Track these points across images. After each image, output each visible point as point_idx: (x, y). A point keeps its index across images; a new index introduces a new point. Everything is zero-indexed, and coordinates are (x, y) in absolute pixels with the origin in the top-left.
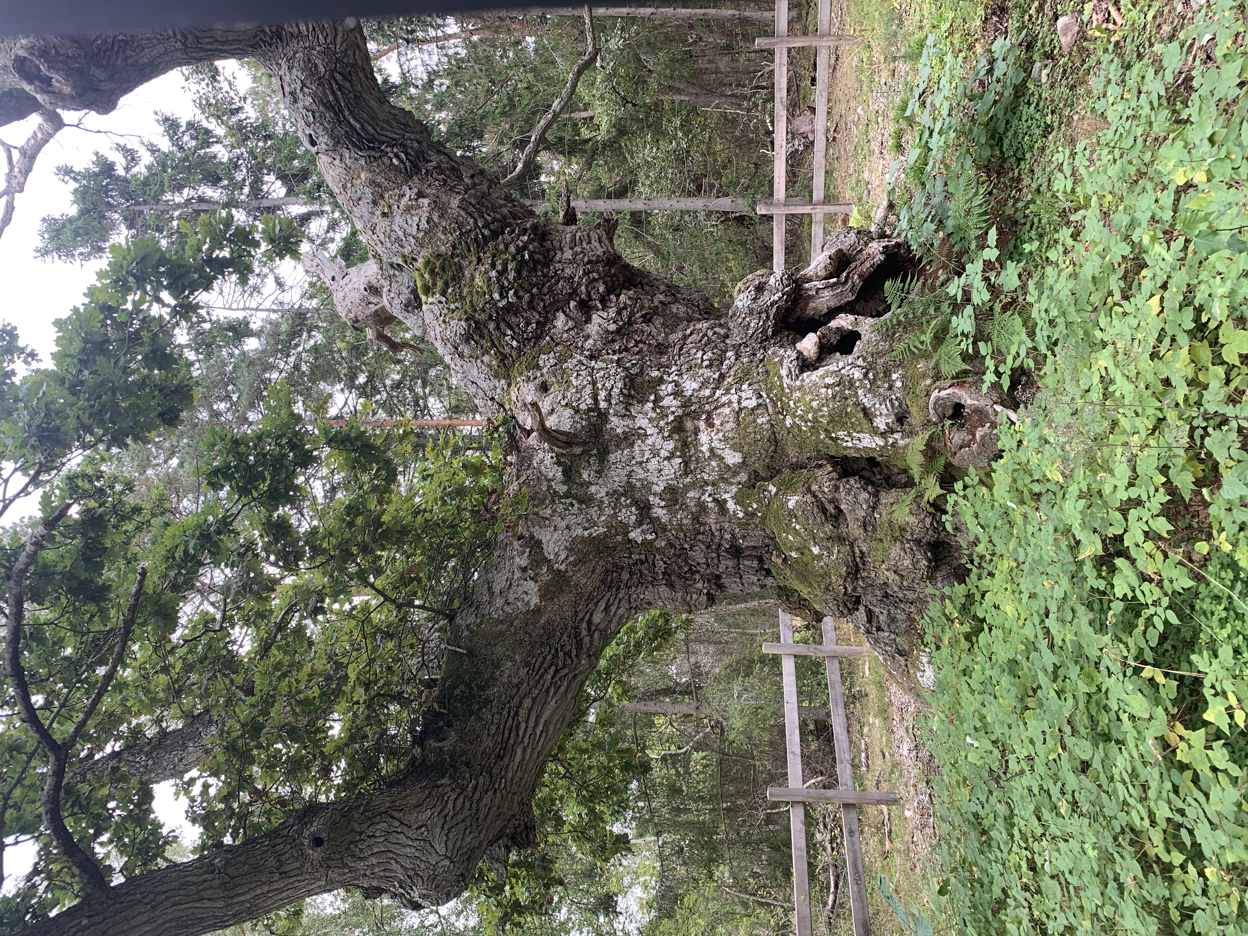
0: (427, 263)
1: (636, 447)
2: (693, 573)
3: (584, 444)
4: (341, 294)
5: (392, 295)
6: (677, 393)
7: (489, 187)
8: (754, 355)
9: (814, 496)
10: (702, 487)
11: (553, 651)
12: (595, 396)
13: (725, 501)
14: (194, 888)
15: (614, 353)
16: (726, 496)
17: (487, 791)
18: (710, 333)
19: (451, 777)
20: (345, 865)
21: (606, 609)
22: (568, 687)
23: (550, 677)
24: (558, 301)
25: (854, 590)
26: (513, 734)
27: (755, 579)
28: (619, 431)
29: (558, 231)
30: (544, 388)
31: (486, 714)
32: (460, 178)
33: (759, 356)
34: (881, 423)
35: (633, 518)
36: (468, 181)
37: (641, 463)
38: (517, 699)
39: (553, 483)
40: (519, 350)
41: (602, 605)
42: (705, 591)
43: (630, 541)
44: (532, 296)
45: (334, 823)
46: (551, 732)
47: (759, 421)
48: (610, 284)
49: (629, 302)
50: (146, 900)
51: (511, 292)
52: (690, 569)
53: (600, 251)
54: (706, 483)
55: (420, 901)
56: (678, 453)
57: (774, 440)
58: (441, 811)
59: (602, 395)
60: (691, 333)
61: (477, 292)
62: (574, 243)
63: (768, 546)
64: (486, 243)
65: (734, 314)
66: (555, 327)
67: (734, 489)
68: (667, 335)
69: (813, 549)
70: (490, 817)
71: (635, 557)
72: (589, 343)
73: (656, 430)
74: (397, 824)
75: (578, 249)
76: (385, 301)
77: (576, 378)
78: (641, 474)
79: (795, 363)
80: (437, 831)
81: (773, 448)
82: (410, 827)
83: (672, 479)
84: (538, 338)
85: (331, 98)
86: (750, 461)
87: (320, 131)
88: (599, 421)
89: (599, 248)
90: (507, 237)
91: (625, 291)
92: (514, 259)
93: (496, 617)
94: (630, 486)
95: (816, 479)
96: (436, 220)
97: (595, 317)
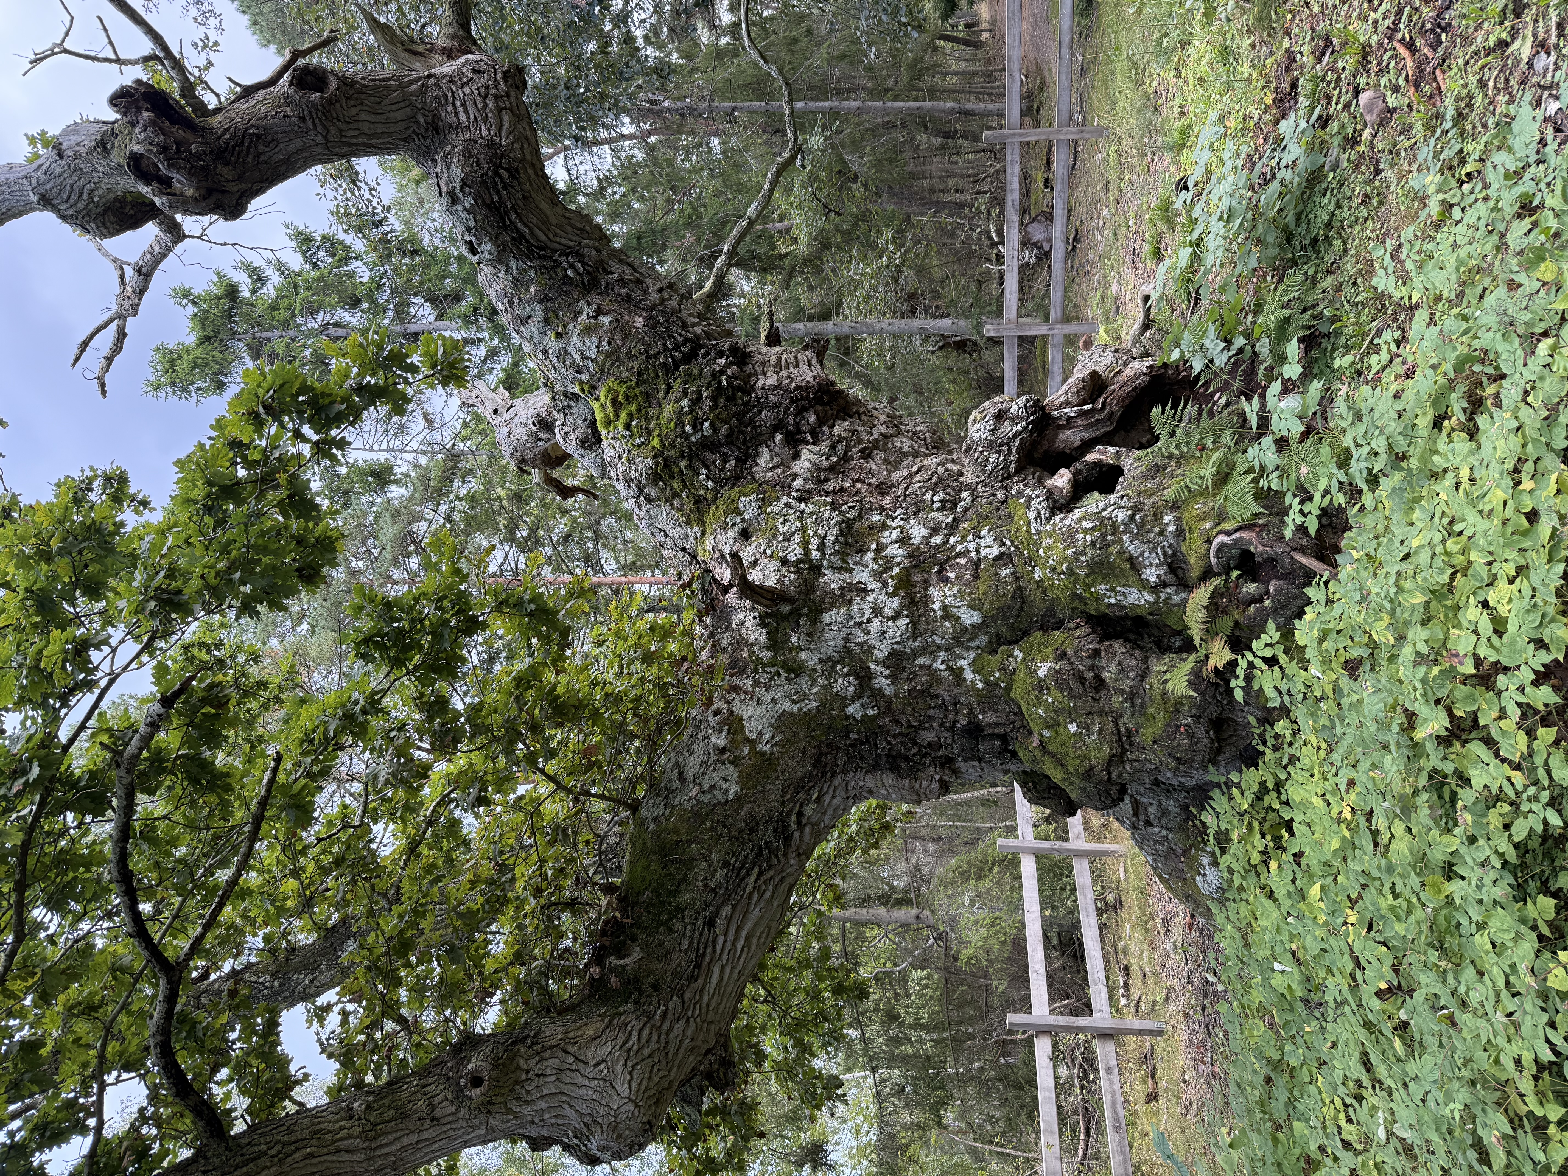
0: (608, 391)
1: (855, 606)
2: (924, 756)
3: (792, 601)
4: (505, 430)
5: (566, 429)
6: (903, 541)
7: (680, 303)
8: (994, 495)
9: (1070, 662)
11: (756, 849)
12: (805, 545)
13: (961, 669)
14: (329, 1137)
15: (827, 494)
16: (962, 663)
17: (679, 1019)
18: (941, 470)
19: (636, 1002)
20: (509, 1111)
21: (819, 799)
22: (774, 893)
23: (752, 880)
24: (760, 434)
25: (1120, 775)
26: (709, 950)
27: (998, 762)
28: (834, 586)
29: (761, 353)
30: (745, 535)
31: (678, 926)
32: (646, 292)
33: (1000, 496)
34: (1151, 575)
35: (852, 689)
36: (654, 296)
37: (860, 624)
38: (713, 907)
39: (755, 649)
40: (715, 491)
41: (815, 794)
42: (937, 777)
43: (847, 717)
44: (731, 428)
45: (496, 1059)
46: (753, 947)
47: (1003, 573)
48: (821, 414)
49: (844, 434)
50: (272, 1152)
51: (706, 425)
52: (920, 751)
53: (809, 376)
54: (939, 648)
55: (599, 1154)
56: (905, 612)
57: (1020, 596)
58: (624, 1044)
59: (815, 543)
60: (919, 471)
61: (667, 425)
62: (778, 367)
63: (1013, 723)
64: (677, 368)
65: (969, 448)
66: (757, 464)
67: (972, 655)
68: (890, 472)
69: (1070, 727)
70: (682, 1051)
71: (853, 736)
72: (798, 483)
73: (879, 585)
74: (571, 1059)
75: (784, 373)
76: (558, 436)
77: (783, 523)
78: (860, 637)
79: (1045, 504)
80: (619, 1067)
81: (1018, 606)
82: (586, 1063)
83: (897, 643)
84: (737, 477)
85: (495, 199)
86: (991, 621)
87: (482, 237)
88: (811, 575)
89: (808, 371)
90: (701, 361)
91: (839, 422)
92: (710, 385)
93: (688, 807)
94: (848, 652)
95: (1071, 642)
96: (619, 341)
97: (805, 453)
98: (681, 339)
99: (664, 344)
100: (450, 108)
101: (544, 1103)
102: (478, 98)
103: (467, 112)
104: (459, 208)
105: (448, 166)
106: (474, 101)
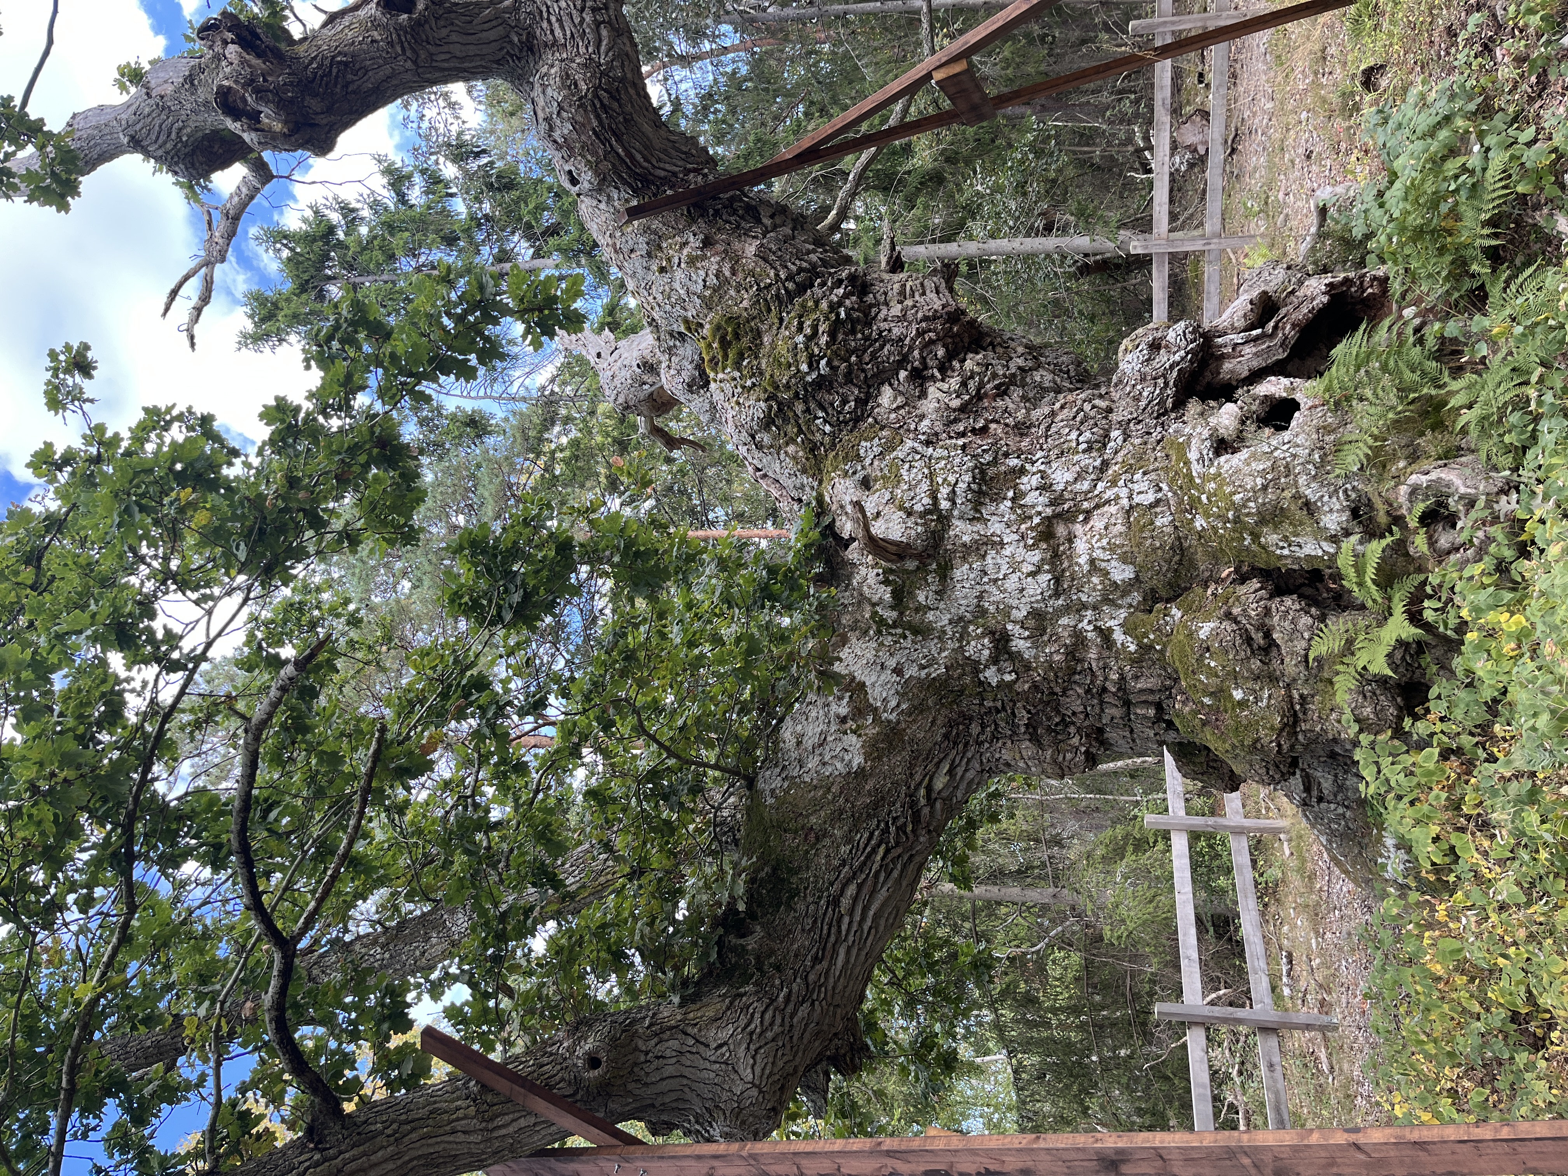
0: (717, 328)
1: (989, 560)
2: (1067, 726)
3: (919, 556)
4: (609, 374)
5: (673, 372)
6: (1044, 487)
7: (794, 229)
8: (1150, 434)
9: (1236, 622)
10: (1078, 611)
11: (882, 825)
12: (934, 495)
13: (1110, 630)
14: (445, 1117)
15: (958, 436)
16: (1112, 623)
17: (803, 1002)
18: (1087, 407)
19: (756, 984)
20: (629, 1093)
21: (951, 772)
22: (902, 871)
23: (879, 858)
25: (1291, 747)
26: (833, 930)
27: (1151, 733)
28: (966, 538)
29: (882, 281)
30: (866, 484)
31: (800, 905)
32: (757, 218)
33: (1156, 435)
34: (1331, 522)
35: (986, 653)
36: (767, 222)
37: (996, 580)
38: (837, 885)
39: (878, 609)
40: (833, 435)
41: (946, 768)
42: (1083, 749)
43: (981, 683)
44: (850, 366)
45: (612, 1037)
46: (881, 928)
47: (1159, 522)
48: (951, 347)
49: (977, 369)
50: (388, 1131)
51: (823, 362)
52: (1063, 720)
53: (937, 305)
54: (1084, 606)
56: (1046, 567)
57: (1179, 548)
58: (747, 1025)
59: (944, 491)
60: (1062, 407)
61: (780, 365)
62: (902, 295)
63: (1169, 689)
64: (790, 300)
65: (1120, 381)
66: (879, 405)
67: (1123, 614)
68: (1028, 411)
69: (1234, 693)
70: (807, 1035)
71: (988, 704)
72: (925, 425)
73: (1016, 537)
74: (691, 1042)
75: (909, 302)
76: (664, 380)
77: (909, 470)
78: (996, 595)
79: (1208, 443)
80: (742, 1051)
81: (1177, 558)
82: (707, 1046)
83: (1037, 602)
84: (857, 420)
85: (595, 123)
86: (1145, 576)
87: (582, 166)
88: (939, 527)
89: (936, 299)
90: (818, 291)
91: (971, 355)
92: (827, 318)
93: (808, 780)
94: (981, 612)
95: (1238, 599)
96: (727, 274)
97: (933, 391)
98: (794, 268)
99: (777, 275)
100: (545, 25)
101: (664, 1086)
102: (574, 12)
103: (562, 28)
104: (557, 135)
105: (544, 87)
106: (571, 16)
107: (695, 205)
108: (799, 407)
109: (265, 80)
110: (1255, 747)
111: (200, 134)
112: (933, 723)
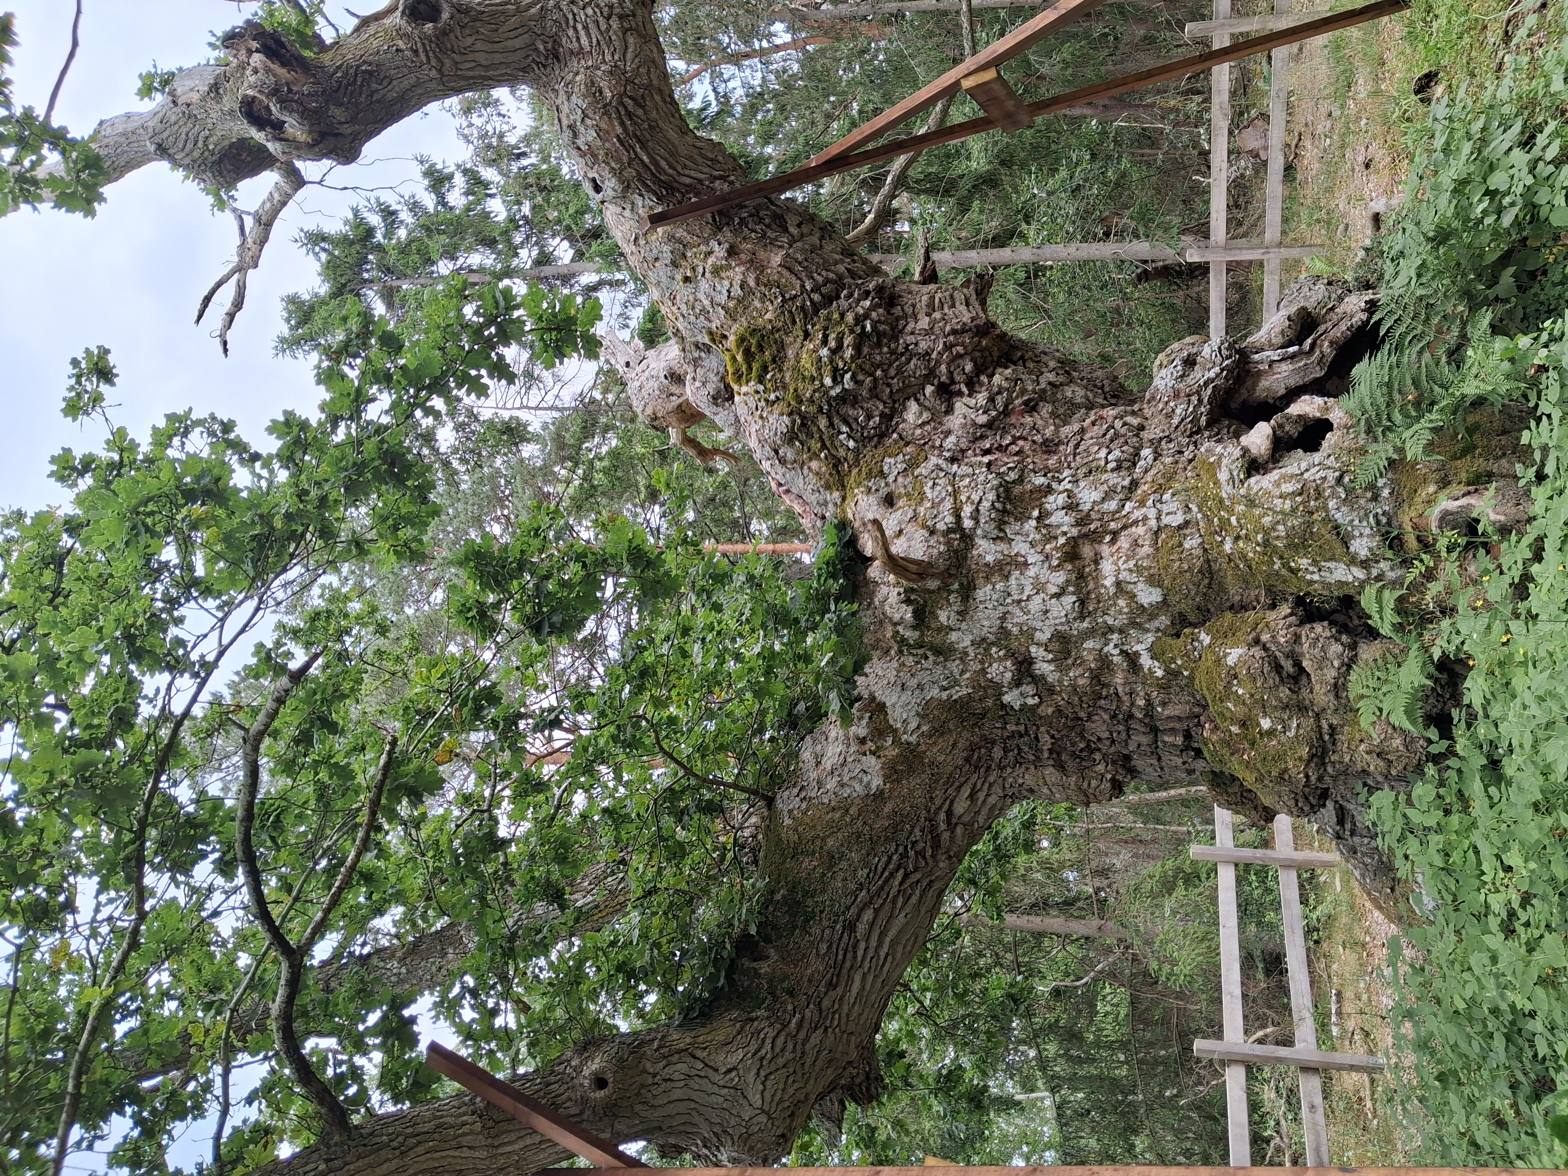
0: (741, 340)
1: (1013, 581)
2: (1092, 752)
3: (942, 575)
4: (636, 384)
5: (698, 384)
6: (1071, 507)
7: (822, 238)
8: (1181, 452)
9: (1265, 648)
10: (1104, 634)
11: (901, 849)
12: (957, 514)
13: (1137, 654)
14: (451, 1131)
15: (984, 453)
16: (1138, 648)
17: (816, 1029)
18: (1119, 424)
19: (767, 1009)
20: (635, 1116)
21: (972, 796)
22: (921, 898)
23: (897, 883)
25: (1320, 779)
26: (849, 956)
27: (1179, 761)
28: (989, 558)
29: (910, 293)
30: (889, 501)
31: (815, 928)
32: (783, 228)
33: (1188, 454)
34: (1361, 547)
35: (1008, 675)
36: (793, 230)
37: (1019, 601)
38: (853, 910)
39: (900, 628)
40: (857, 451)
41: (966, 791)
42: (1109, 776)
43: (1003, 706)
44: (875, 379)
45: (621, 1060)
46: (898, 956)
47: (1187, 545)
48: (980, 361)
49: (1005, 384)
50: (394, 1144)
51: (848, 376)
52: (1088, 746)
53: (966, 317)
54: (1111, 629)
56: (1071, 589)
57: (1209, 571)
58: (756, 1052)
59: (967, 510)
60: (1093, 424)
61: (804, 378)
62: (931, 307)
63: (1198, 717)
64: (816, 312)
65: (1153, 398)
66: (904, 421)
67: (1150, 638)
68: (1057, 427)
69: (1262, 722)
70: (819, 1063)
71: (1011, 727)
73: (1041, 557)
74: (700, 1065)
75: (937, 315)
76: (689, 392)
77: (933, 488)
78: (1019, 617)
79: (1239, 464)
80: (751, 1077)
81: (1206, 581)
82: (717, 1070)
83: (1062, 624)
84: (882, 436)
85: (619, 130)
86: (1173, 599)
87: (606, 173)
88: (962, 546)
89: (965, 312)
90: (843, 303)
91: (1000, 370)
92: (852, 331)
93: (826, 801)
94: (1003, 632)
95: (1267, 625)
96: (752, 284)
97: (959, 406)
98: (820, 279)
99: (803, 286)
100: (571, 32)
101: (671, 1109)
102: (601, 19)
103: (589, 35)
104: (580, 142)
105: (569, 96)
106: (597, 23)
107: (720, 213)
108: (823, 422)
109: (290, 91)
110: (1282, 777)
111: (226, 143)
112: (954, 745)
